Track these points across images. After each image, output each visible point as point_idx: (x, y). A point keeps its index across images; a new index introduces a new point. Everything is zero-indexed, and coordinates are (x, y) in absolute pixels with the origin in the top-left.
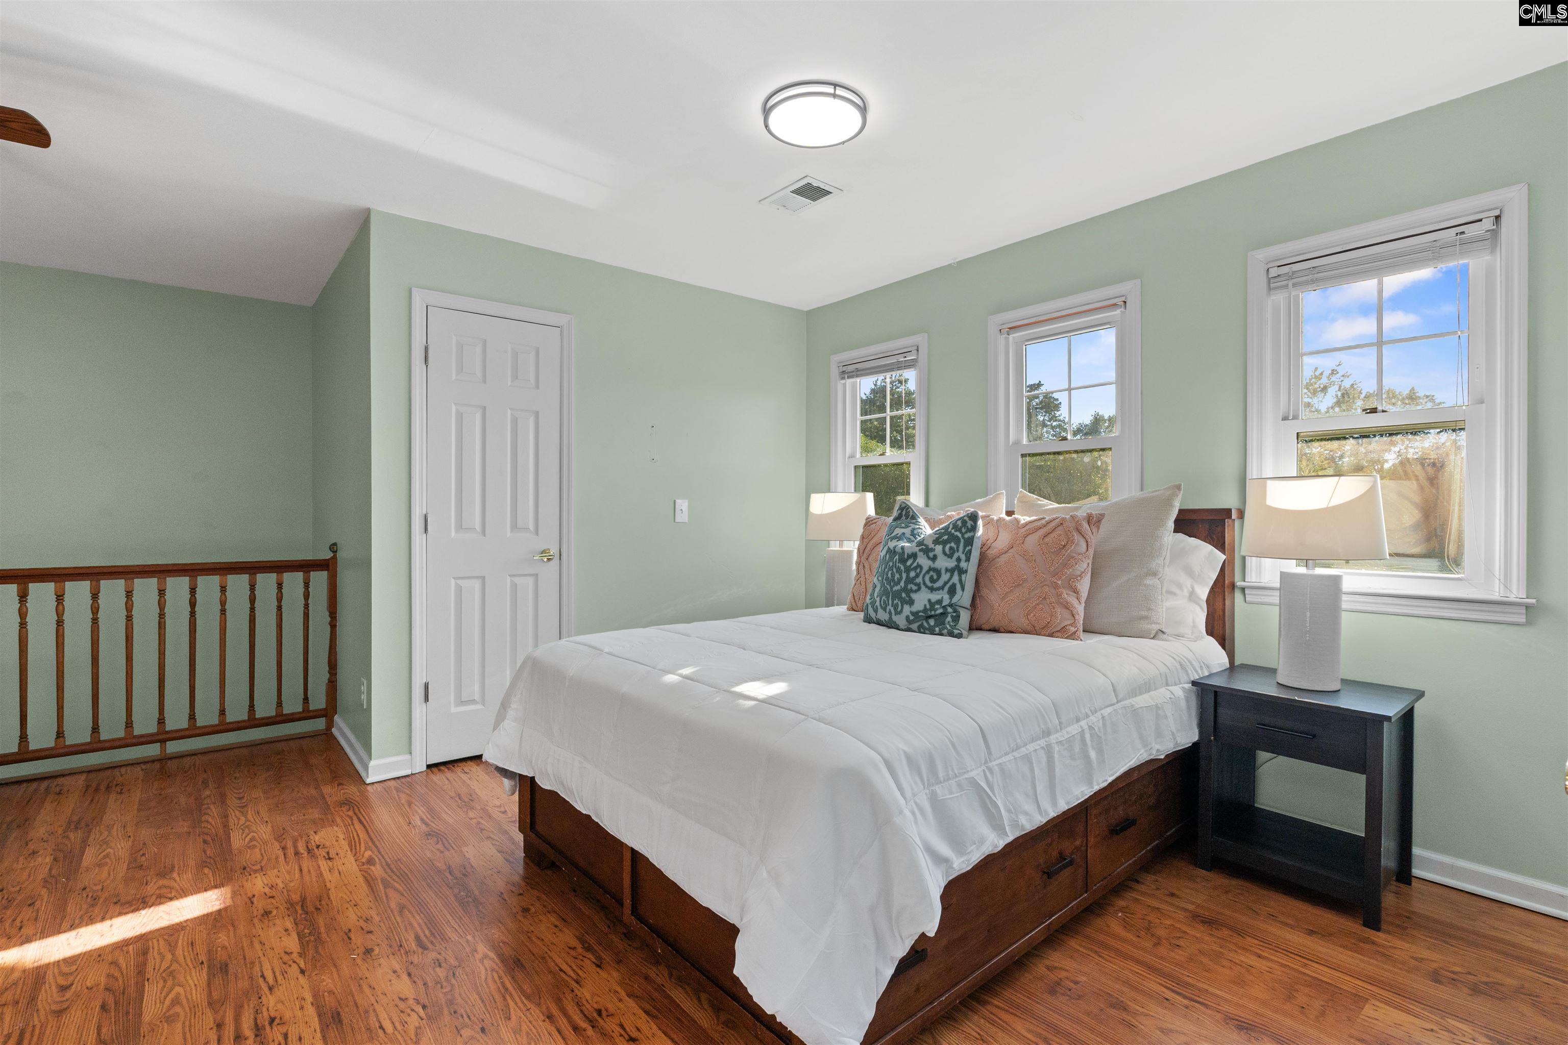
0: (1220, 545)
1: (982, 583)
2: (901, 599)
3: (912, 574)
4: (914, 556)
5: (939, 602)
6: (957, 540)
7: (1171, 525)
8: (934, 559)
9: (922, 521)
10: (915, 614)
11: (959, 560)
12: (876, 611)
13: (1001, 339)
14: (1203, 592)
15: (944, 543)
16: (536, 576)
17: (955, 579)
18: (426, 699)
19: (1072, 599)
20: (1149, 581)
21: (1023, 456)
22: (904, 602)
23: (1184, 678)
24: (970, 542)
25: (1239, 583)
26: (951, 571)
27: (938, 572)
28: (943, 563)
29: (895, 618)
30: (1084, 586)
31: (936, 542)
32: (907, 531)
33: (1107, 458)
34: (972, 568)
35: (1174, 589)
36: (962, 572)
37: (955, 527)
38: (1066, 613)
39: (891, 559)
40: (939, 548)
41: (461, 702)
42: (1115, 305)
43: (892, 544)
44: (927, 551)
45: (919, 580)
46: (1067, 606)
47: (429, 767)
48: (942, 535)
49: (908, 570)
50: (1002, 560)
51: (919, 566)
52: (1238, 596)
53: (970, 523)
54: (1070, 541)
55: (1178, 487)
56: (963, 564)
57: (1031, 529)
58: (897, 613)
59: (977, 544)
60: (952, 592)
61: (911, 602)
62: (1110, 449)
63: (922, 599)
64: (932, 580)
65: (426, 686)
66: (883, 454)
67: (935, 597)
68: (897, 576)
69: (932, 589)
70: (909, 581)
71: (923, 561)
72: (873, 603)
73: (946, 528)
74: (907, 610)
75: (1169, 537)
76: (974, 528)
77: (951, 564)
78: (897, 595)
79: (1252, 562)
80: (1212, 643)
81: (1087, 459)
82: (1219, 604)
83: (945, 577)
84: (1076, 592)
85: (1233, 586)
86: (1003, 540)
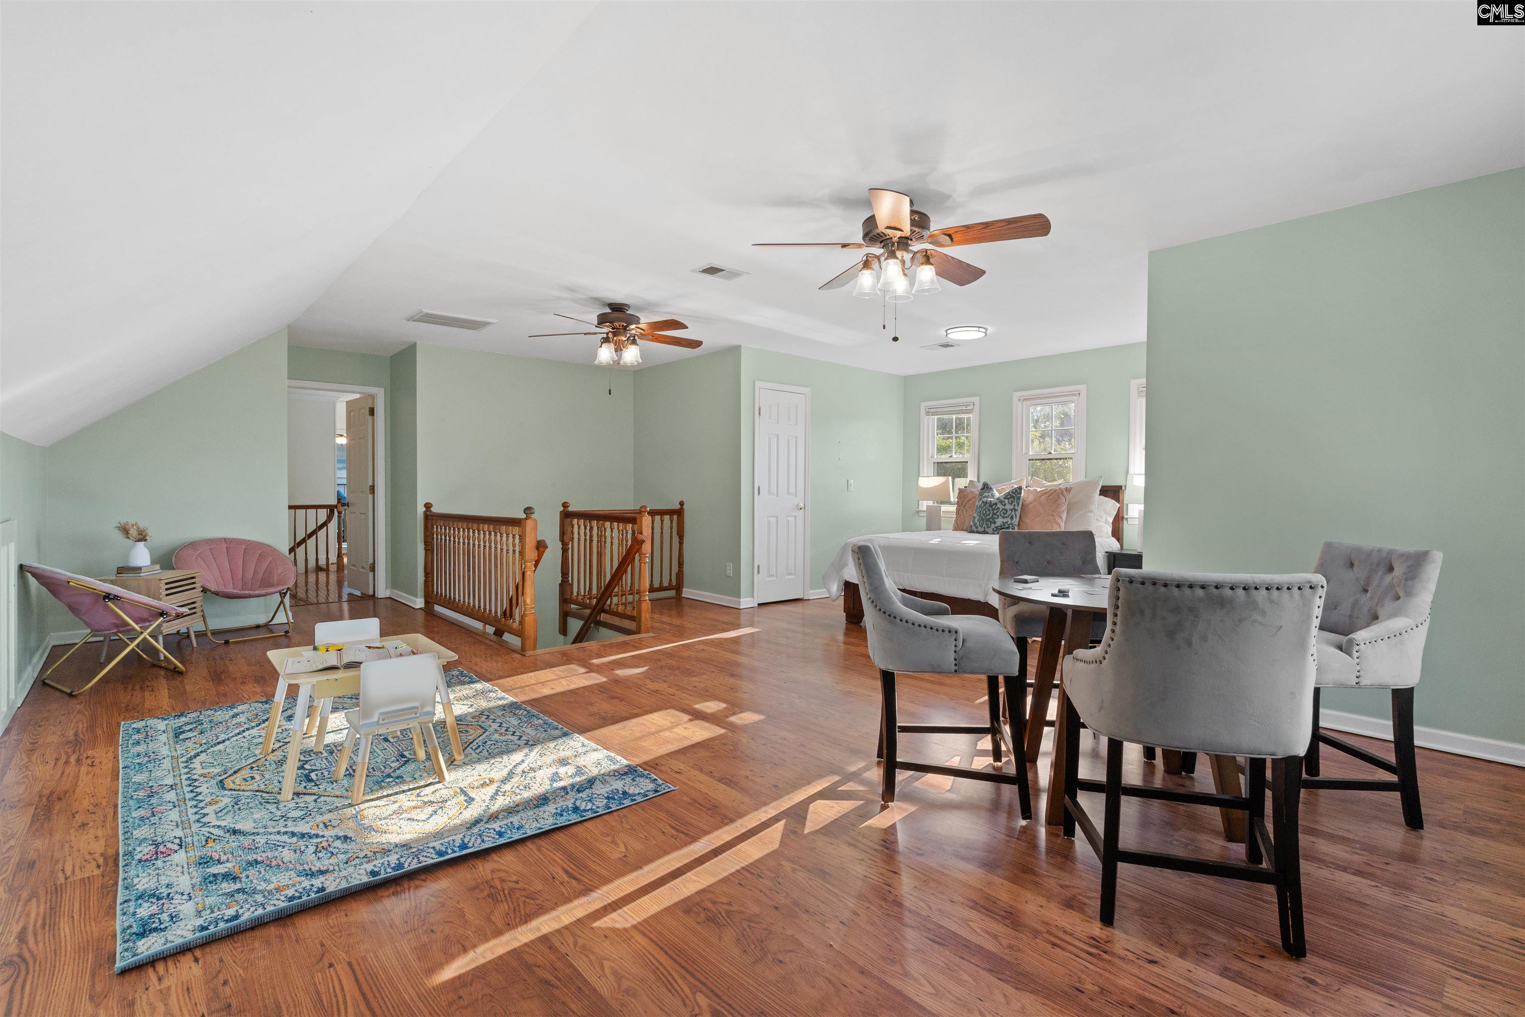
0: (1118, 500)
1: (1023, 515)
2: (990, 521)
3: (995, 511)
4: (996, 504)
5: (1007, 522)
6: (1014, 498)
7: (1098, 492)
8: (1005, 505)
9: (995, 491)
10: (997, 527)
11: (1014, 505)
12: (977, 528)
13: (1020, 404)
14: (1111, 520)
15: (1009, 499)
16: (795, 516)
17: (1013, 513)
18: (758, 573)
19: (1060, 521)
20: (1089, 514)
21: (1029, 460)
22: (991, 523)
23: (1102, 550)
24: (1019, 498)
25: (1125, 516)
26: (1011, 510)
27: (1006, 510)
28: (1008, 507)
29: (986, 530)
30: (1064, 516)
31: (1005, 498)
32: (990, 494)
33: (1070, 463)
34: (1019, 508)
35: (1099, 518)
36: (1016, 510)
37: (1012, 492)
38: (1058, 527)
39: (985, 505)
40: (1006, 501)
41: (770, 576)
42: (1074, 395)
43: (985, 500)
44: (1001, 502)
45: (998, 514)
46: (1058, 524)
47: (759, 605)
48: (1007, 496)
49: (993, 510)
50: (1030, 506)
51: (998, 508)
52: (1125, 521)
53: (1019, 491)
54: (1059, 498)
55: (1101, 477)
56: (1016, 507)
57: (1043, 493)
58: (988, 527)
59: (1021, 499)
60: (1012, 518)
61: (995, 523)
62: (1071, 458)
63: (999, 521)
64: (1004, 514)
65: (759, 567)
66: (951, 457)
67: (1005, 520)
68: (988, 512)
69: (1004, 517)
70: (994, 514)
71: (1000, 506)
72: (975, 524)
73: (1009, 493)
74: (993, 526)
75: (1097, 497)
76: (1020, 493)
77: (1012, 507)
78: (988, 520)
79: (1130, 506)
80: (1114, 540)
81: (1061, 462)
82: (1117, 525)
83: (1009, 512)
84: (1061, 518)
85: (1123, 518)
86: (1031, 498)
